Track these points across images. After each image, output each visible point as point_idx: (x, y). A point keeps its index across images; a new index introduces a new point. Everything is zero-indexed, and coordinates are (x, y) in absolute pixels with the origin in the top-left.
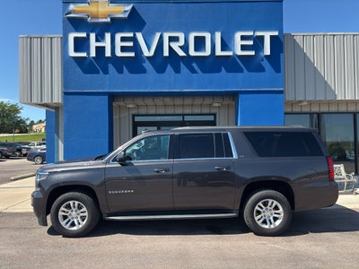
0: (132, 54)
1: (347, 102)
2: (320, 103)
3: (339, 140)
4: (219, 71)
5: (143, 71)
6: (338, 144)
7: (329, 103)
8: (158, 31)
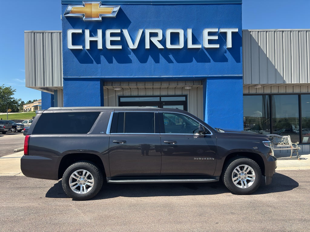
0: (120, 47)
1: (293, 86)
2: (271, 86)
3: (287, 116)
4: (191, 61)
5: (129, 61)
6: (286, 120)
7: (278, 86)
8: (141, 28)
